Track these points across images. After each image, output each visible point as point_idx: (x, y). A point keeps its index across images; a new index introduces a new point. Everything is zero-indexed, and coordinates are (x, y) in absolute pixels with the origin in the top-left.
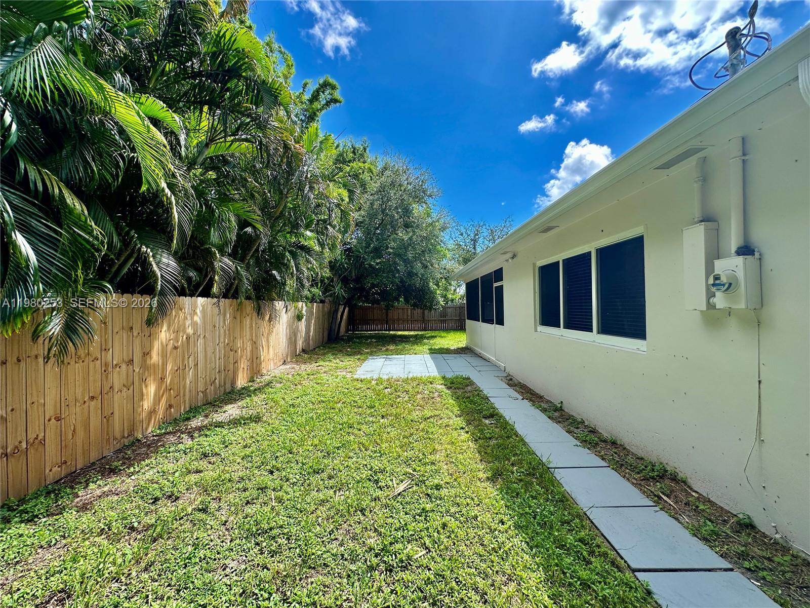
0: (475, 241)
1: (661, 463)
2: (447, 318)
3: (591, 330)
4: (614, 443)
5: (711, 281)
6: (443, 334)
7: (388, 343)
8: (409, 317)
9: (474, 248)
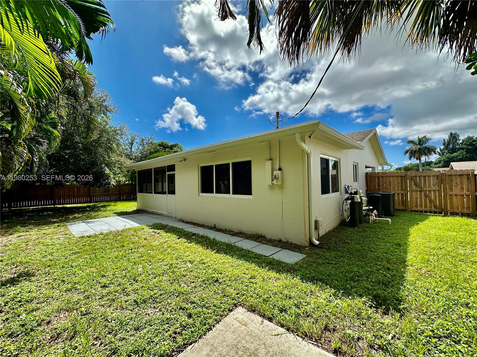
0: (132, 144)
1: (257, 234)
2: (109, 193)
3: (230, 193)
4: (240, 233)
5: (274, 177)
6: (113, 204)
7: (74, 213)
8: (76, 193)
9: (131, 148)
